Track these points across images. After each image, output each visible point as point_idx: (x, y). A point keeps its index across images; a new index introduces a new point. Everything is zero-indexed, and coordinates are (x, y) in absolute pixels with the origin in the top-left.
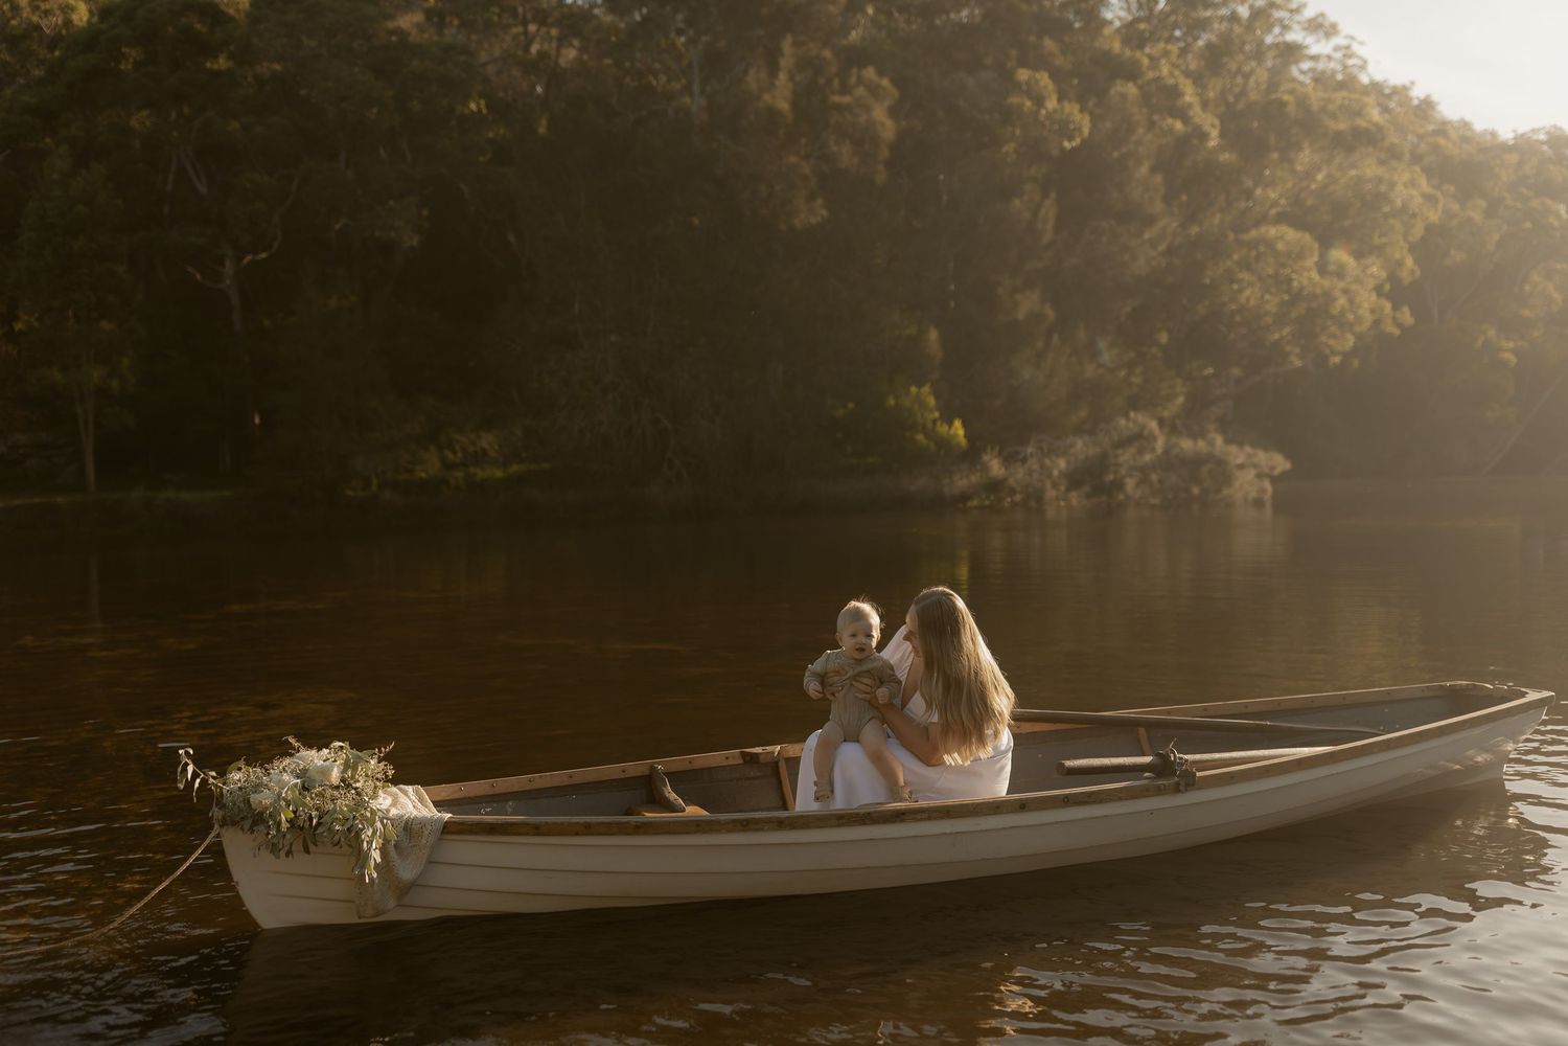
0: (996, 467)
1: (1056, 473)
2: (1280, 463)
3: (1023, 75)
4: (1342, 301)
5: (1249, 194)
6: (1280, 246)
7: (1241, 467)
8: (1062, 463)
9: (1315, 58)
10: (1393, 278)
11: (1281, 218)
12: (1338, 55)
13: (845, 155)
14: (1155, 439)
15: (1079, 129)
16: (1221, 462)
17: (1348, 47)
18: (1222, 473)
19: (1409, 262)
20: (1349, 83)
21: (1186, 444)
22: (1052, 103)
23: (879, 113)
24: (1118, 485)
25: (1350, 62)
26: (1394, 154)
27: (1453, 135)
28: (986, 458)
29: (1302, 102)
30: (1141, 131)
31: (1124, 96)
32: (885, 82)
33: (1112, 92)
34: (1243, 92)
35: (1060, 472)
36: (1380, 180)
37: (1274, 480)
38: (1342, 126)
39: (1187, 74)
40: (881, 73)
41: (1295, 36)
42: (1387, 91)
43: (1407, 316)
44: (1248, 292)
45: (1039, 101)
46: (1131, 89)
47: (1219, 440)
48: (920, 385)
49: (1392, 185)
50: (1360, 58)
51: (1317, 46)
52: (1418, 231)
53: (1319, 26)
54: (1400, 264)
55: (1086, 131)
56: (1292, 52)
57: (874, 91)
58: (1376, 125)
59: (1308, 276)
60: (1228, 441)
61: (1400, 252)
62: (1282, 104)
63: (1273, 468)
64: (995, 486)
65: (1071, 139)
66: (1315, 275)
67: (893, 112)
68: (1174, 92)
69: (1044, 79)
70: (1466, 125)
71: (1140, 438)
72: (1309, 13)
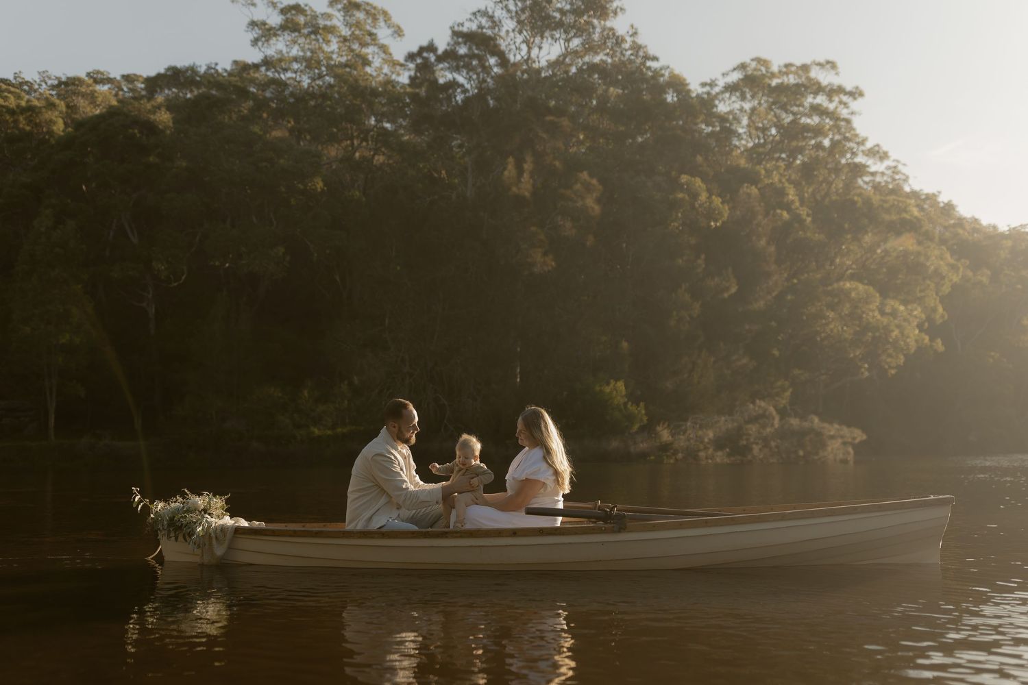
0: (665, 435)
1: (706, 440)
2: (859, 436)
3: (684, 178)
4: (896, 333)
5: (832, 262)
6: (853, 294)
7: (832, 437)
8: (711, 434)
9: (873, 174)
10: (929, 319)
11: (852, 277)
12: (889, 172)
13: (568, 228)
14: (774, 419)
15: (720, 214)
16: (819, 434)
17: (895, 167)
18: (820, 441)
19: (940, 309)
20: (897, 191)
21: (795, 422)
22: (703, 196)
23: (590, 202)
24: (748, 449)
25: (897, 177)
26: (928, 237)
27: (968, 227)
28: (659, 428)
29: (868, 202)
30: (760, 217)
31: (749, 195)
32: (594, 181)
33: (741, 191)
34: (827, 194)
35: (710, 439)
36: (919, 254)
37: (855, 447)
38: (894, 217)
39: (790, 181)
40: (591, 175)
41: (860, 159)
42: (923, 197)
43: (939, 345)
44: (832, 326)
45: (695, 196)
46: (754, 191)
47: (816, 420)
48: (617, 380)
49: (928, 258)
50: (904, 174)
51: (875, 166)
52: (946, 289)
53: (878, 153)
54: (934, 310)
55: (726, 215)
56: (859, 170)
57: (588, 188)
58: (916, 217)
59: (873, 315)
60: (822, 420)
61: (932, 300)
62: (854, 203)
63: (854, 438)
64: (665, 448)
65: (716, 221)
66: (876, 313)
67: (599, 201)
68: (782, 193)
69: (698, 182)
70: (976, 221)
71: (762, 417)
72: (869, 145)
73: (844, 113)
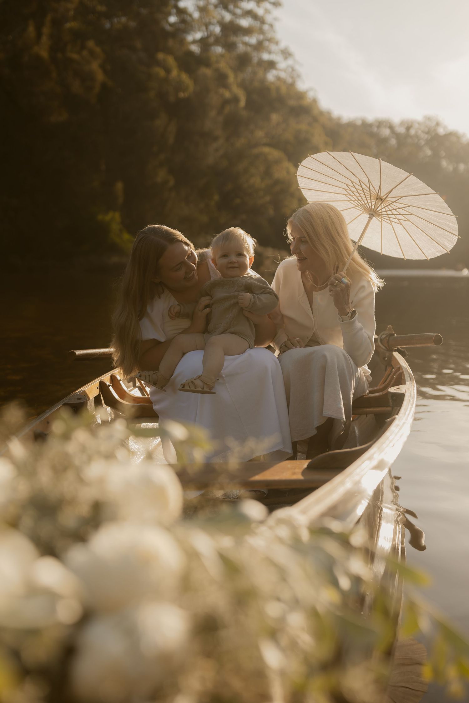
3: (161, 56)
5: (253, 133)
6: (270, 157)
9: (280, 70)
11: (269, 144)
12: (289, 70)
13: (77, 86)
15: (188, 87)
17: (294, 66)
22: (175, 73)
23: (95, 66)
25: (294, 74)
29: (278, 90)
30: (212, 93)
31: (206, 75)
32: (99, 50)
33: (200, 71)
34: (253, 82)
36: (307, 132)
38: (294, 103)
39: (232, 68)
40: (96, 45)
41: (273, 57)
44: (254, 179)
45: (168, 71)
46: (209, 72)
48: (114, 211)
50: (299, 73)
51: (282, 64)
53: (286, 54)
55: (191, 88)
57: (92, 53)
65: (183, 92)
67: (102, 67)
68: (225, 76)
69: (171, 61)
72: (282, 46)
73: (269, 18)
